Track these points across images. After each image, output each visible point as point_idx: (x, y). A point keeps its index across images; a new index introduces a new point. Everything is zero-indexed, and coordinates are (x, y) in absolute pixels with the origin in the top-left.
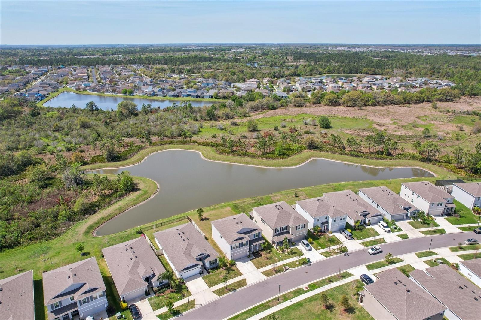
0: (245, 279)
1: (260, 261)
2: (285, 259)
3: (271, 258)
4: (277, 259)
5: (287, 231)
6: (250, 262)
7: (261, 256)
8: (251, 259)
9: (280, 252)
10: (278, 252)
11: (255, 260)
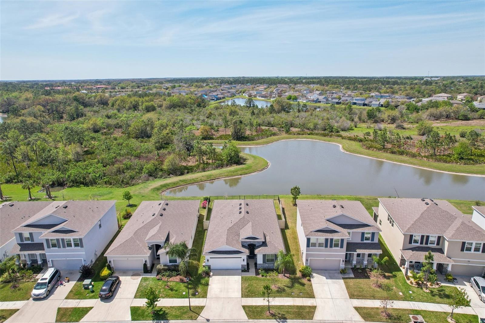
0: (316, 307)
1: (362, 286)
2: (420, 301)
3: (388, 288)
4: (401, 294)
5: (438, 247)
6: (342, 281)
7: (368, 277)
8: (346, 277)
9: (411, 282)
10: (408, 282)
11: (352, 282)
